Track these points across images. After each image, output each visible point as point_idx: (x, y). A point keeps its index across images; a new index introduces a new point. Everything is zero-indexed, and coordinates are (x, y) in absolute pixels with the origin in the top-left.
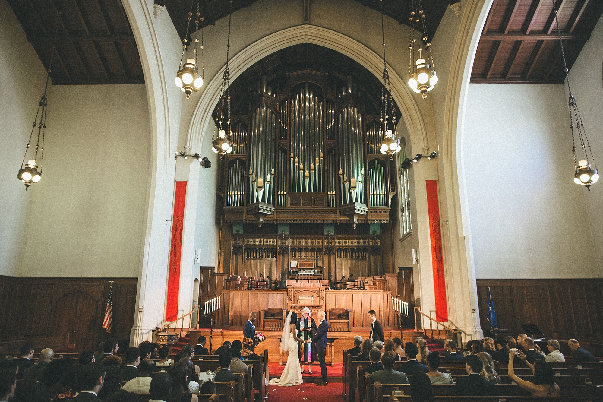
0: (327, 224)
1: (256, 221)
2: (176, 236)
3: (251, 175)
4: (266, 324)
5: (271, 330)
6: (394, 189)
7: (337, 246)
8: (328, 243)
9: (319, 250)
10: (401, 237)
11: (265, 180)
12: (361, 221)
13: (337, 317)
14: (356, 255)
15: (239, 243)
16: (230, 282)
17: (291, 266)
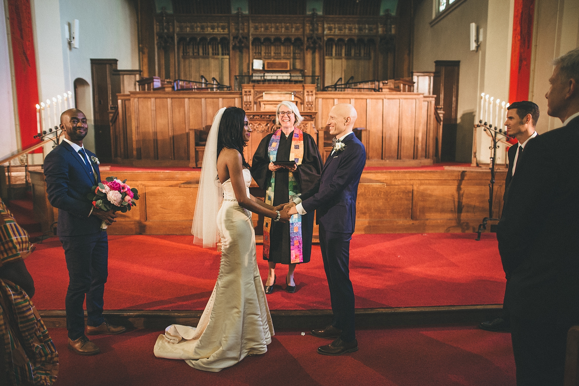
4: (200, 154)
7: (327, 35)
8: (312, 30)
9: (298, 43)
10: (434, 16)
14: (355, 52)
15: (168, 29)
16: (144, 85)
17: (254, 68)
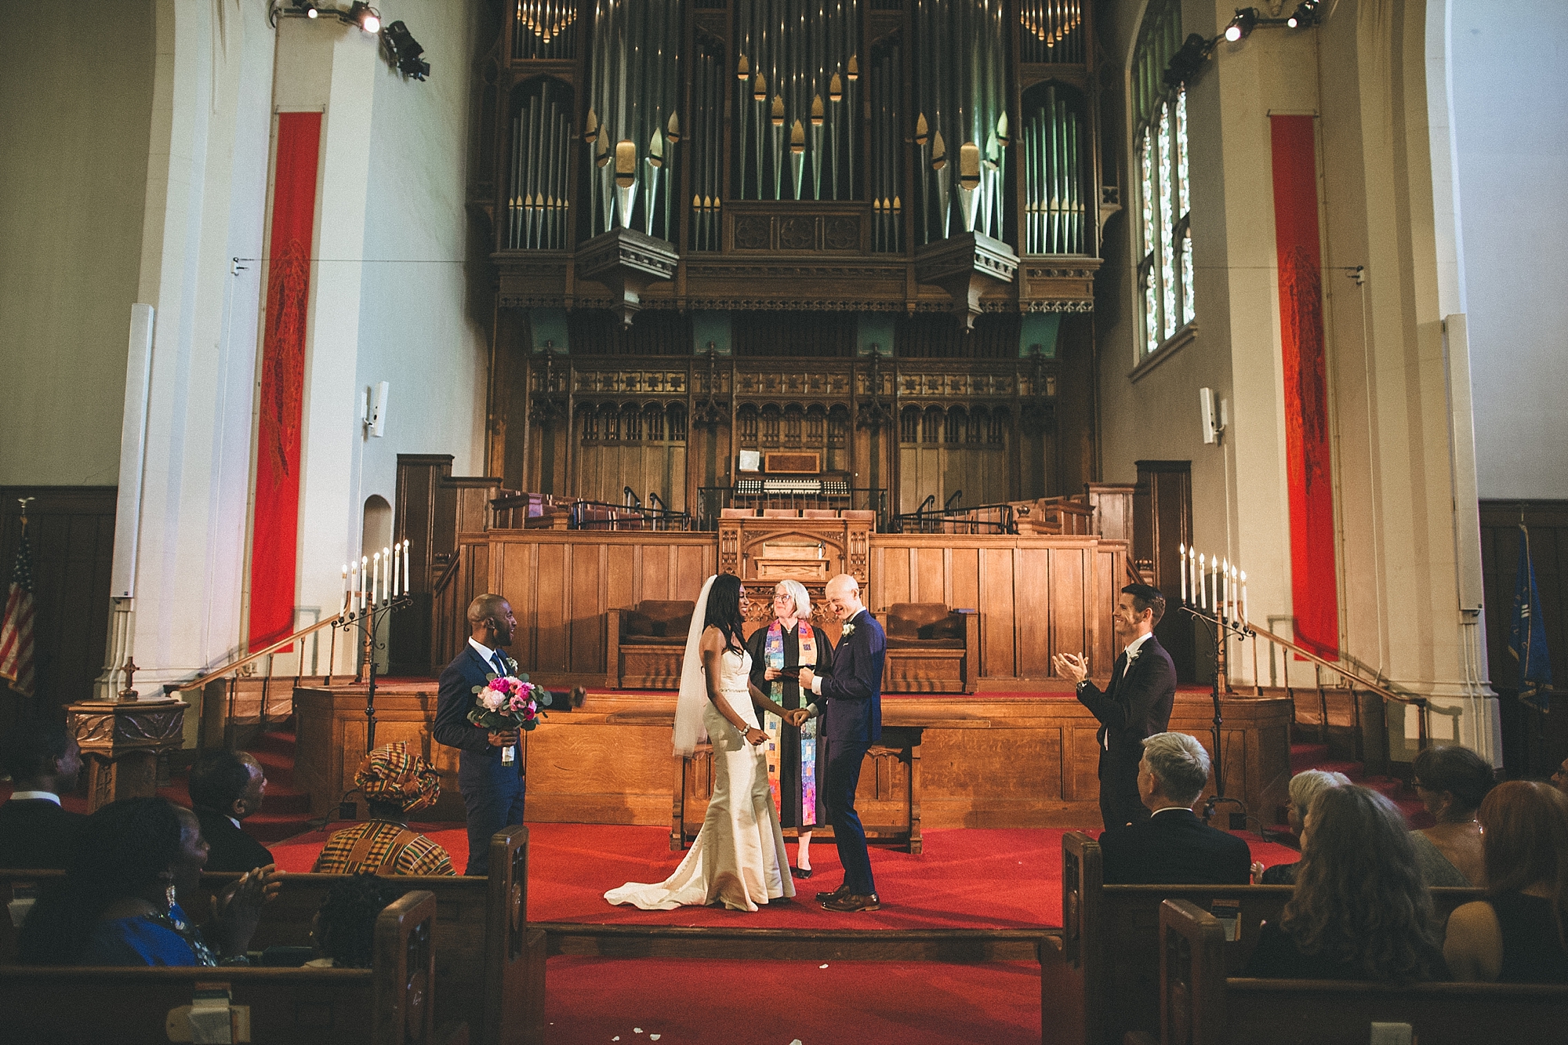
0: (869, 314)
1: (611, 302)
2: (282, 325)
3: (594, 137)
4: (629, 661)
5: (648, 685)
6: (1115, 192)
7: (901, 399)
8: (871, 389)
9: (838, 414)
10: (1136, 362)
11: (643, 149)
12: (993, 305)
13: (914, 639)
14: (967, 433)
15: (556, 386)
16: (507, 510)
17: (741, 468)
